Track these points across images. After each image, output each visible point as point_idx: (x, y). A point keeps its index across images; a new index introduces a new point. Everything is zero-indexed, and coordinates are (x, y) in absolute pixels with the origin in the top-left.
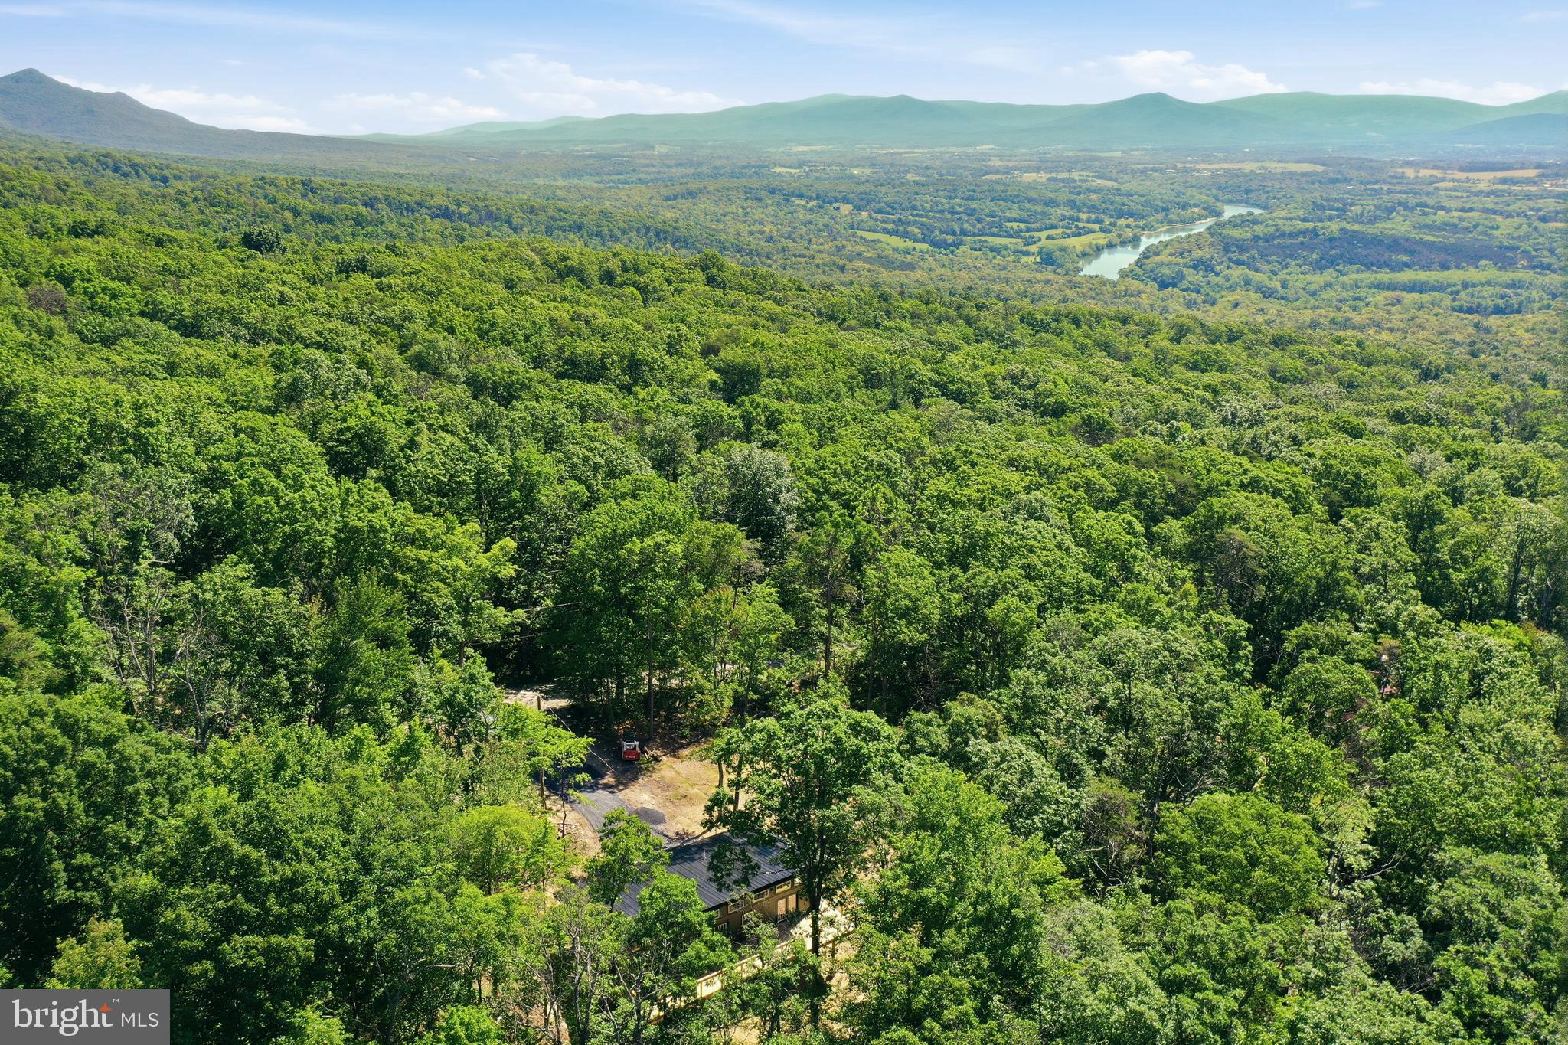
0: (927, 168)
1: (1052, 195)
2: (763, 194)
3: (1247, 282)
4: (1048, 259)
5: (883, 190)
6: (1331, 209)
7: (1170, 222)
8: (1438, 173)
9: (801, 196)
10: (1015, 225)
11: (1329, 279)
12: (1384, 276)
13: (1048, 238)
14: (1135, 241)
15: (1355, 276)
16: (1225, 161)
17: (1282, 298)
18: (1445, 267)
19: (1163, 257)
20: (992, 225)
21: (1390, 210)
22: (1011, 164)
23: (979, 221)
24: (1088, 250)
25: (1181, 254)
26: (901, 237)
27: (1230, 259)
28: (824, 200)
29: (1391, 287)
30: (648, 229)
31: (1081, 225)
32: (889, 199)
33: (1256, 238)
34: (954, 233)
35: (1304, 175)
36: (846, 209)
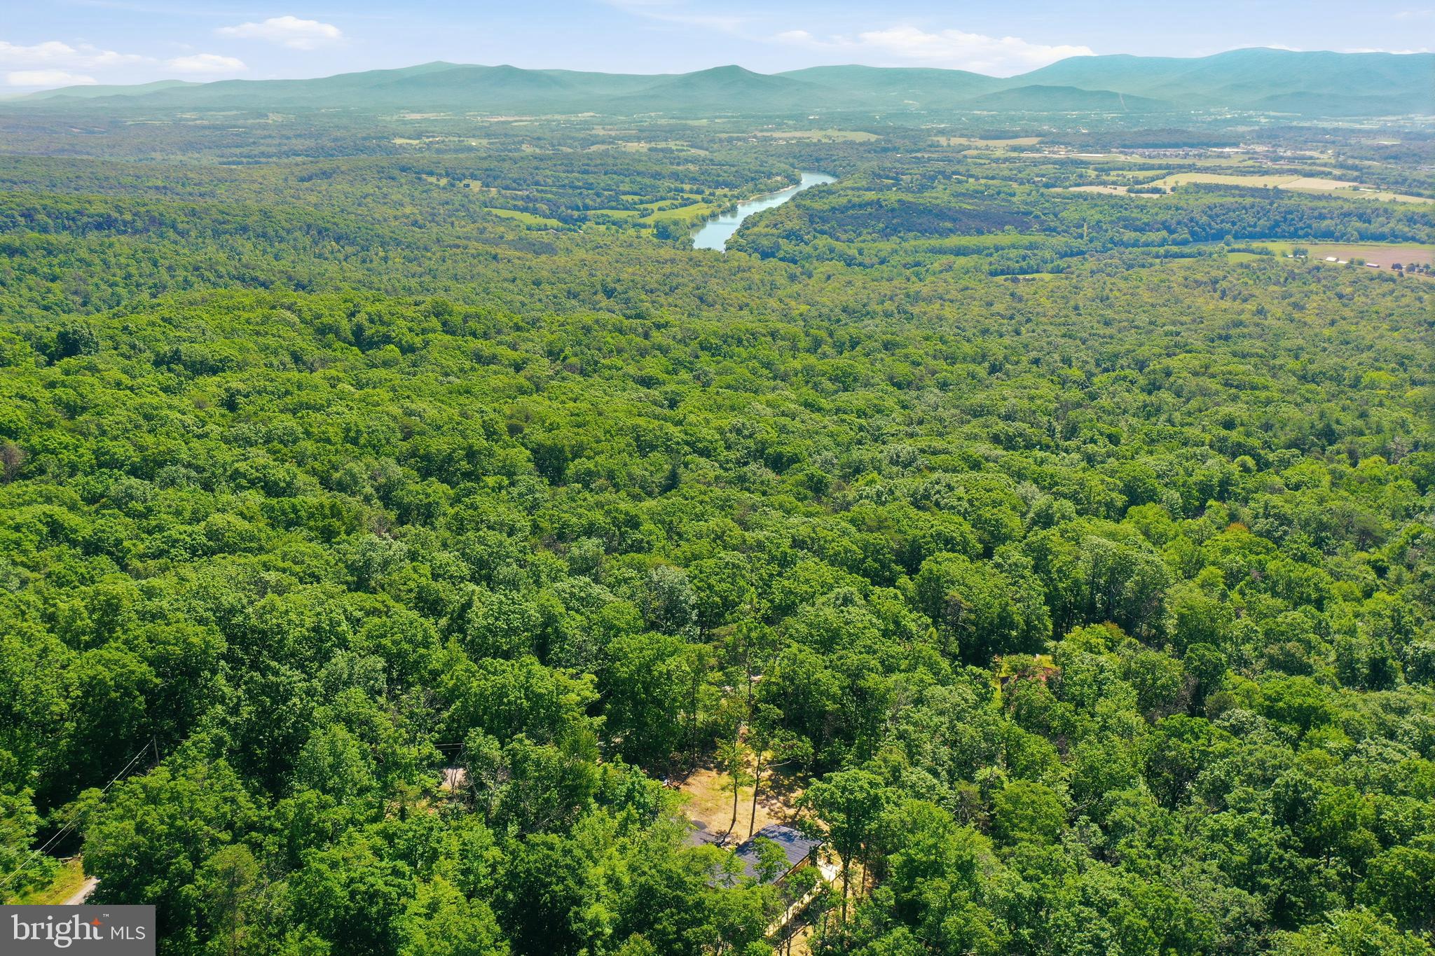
0: (539, 139)
1: (658, 168)
2: (396, 173)
3: (832, 251)
4: (663, 233)
5: (506, 165)
6: (888, 177)
7: (761, 191)
8: (963, 141)
9: (431, 174)
10: (629, 198)
11: (894, 246)
12: (935, 242)
13: (660, 209)
14: (733, 210)
15: (913, 243)
16: (796, 129)
17: (860, 264)
18: (980, 232)
19: (759, 229)
20: (610, 199)
21: (933, 178)
22: (613, 133)
23: (598, 195)
24: (696, 221)
25: (775, 225)
26: (532, 214)
27: (815, 230)
28: (454, 176)
29: (942, 251)
30: (309, 226)
31: (686, 196)
32: (515, 176)
33: (833, 209)
34: (578, 209)
35: (861, 144)
36: (476, 186)
